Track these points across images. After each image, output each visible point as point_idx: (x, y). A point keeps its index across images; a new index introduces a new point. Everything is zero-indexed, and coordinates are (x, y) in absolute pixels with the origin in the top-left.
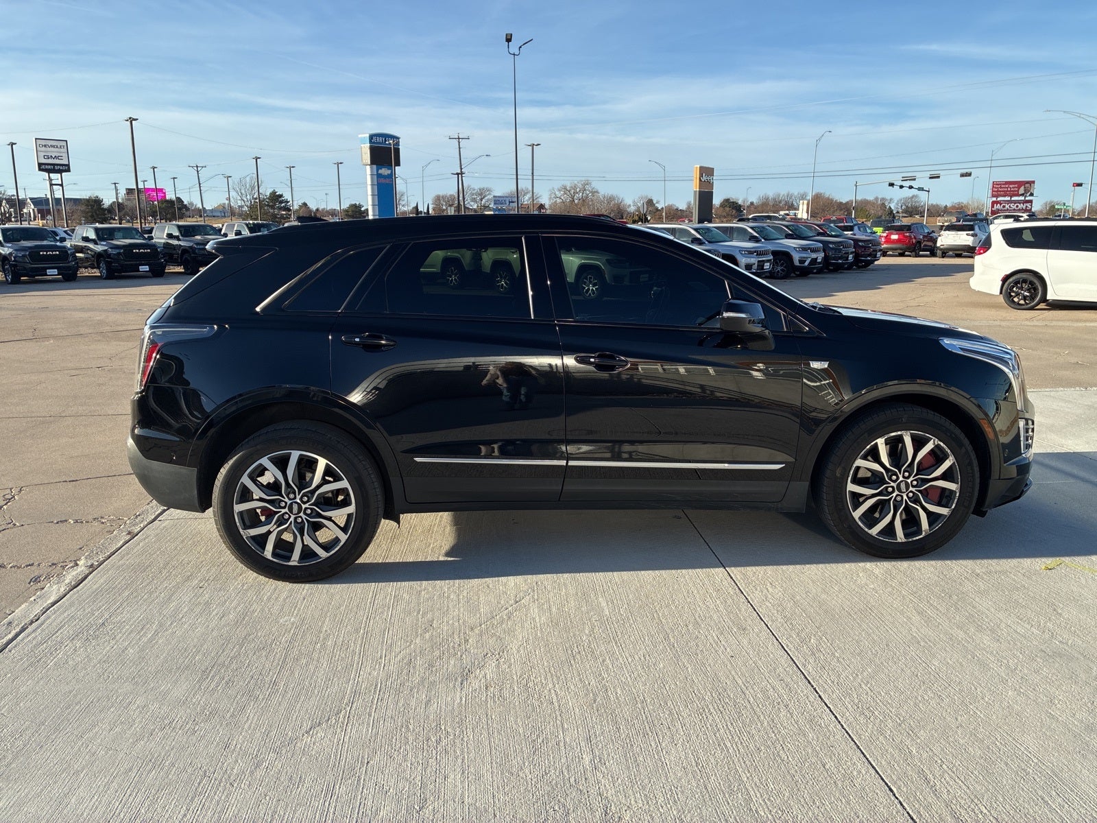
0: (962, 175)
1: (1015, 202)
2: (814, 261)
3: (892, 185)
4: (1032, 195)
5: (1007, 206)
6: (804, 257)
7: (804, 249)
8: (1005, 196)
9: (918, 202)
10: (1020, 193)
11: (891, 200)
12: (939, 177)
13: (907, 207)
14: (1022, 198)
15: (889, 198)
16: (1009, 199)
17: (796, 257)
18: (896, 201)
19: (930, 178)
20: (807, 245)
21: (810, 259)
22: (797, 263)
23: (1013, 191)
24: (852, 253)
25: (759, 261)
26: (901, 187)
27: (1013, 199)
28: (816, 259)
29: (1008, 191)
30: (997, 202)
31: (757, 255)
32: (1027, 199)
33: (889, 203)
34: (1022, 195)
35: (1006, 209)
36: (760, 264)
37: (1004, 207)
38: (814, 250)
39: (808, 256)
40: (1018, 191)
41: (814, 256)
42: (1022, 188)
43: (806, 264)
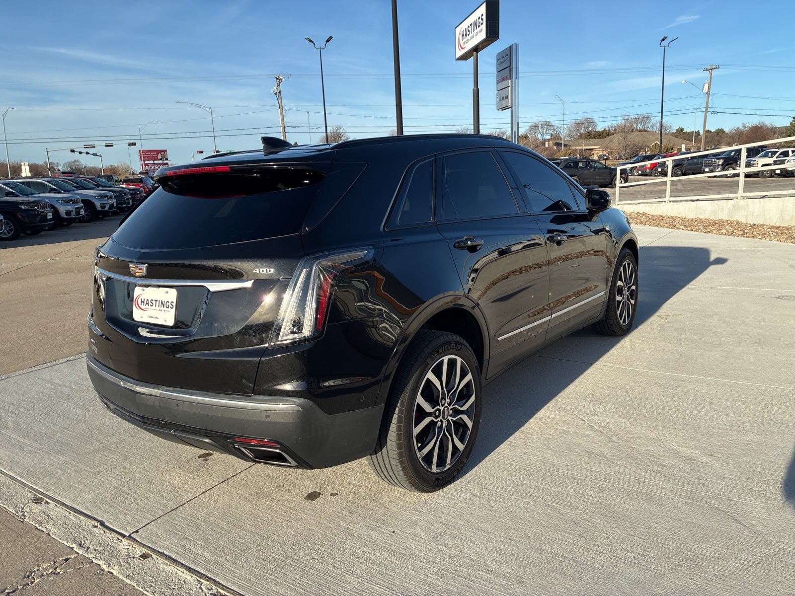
0: (130, 145)
1: (157, 164)
2: (112, 206)
3: (73, 151)
4: (167, 159)
5: (153, 167)
6: (104, 204)
7: (102, 197)
8: (149, 160)
9: (80, 165)
10: (159, 158)
11: (58, 164)
12: (112, 146)
13: (72, 168)
14: (161, 162)
15: (56, 162)
16: (152, 162)
17: (98, 204)
18: (62, 165)
19: (106, 146)
20: (103, 194)
21: (108, 205)
22: (99, 208)
23: (154, 157)
24: (130, 199)
25: (76, 208)
26: (80, 153)
27: (155, 162)
28: (113, 204)
29: (150, 157)
30: (145, 165)
31: (73, 203)
32: (164, 162)
33: (57, 166)
34: (161, 159)
35: (152, 169)
36: (78, 210)
37: (151, 168)
38: (110, 198)
39: (106, 202)
40: (157, 157)
41: (110, 202)
42: (160, 155)
43: (107, 208)
